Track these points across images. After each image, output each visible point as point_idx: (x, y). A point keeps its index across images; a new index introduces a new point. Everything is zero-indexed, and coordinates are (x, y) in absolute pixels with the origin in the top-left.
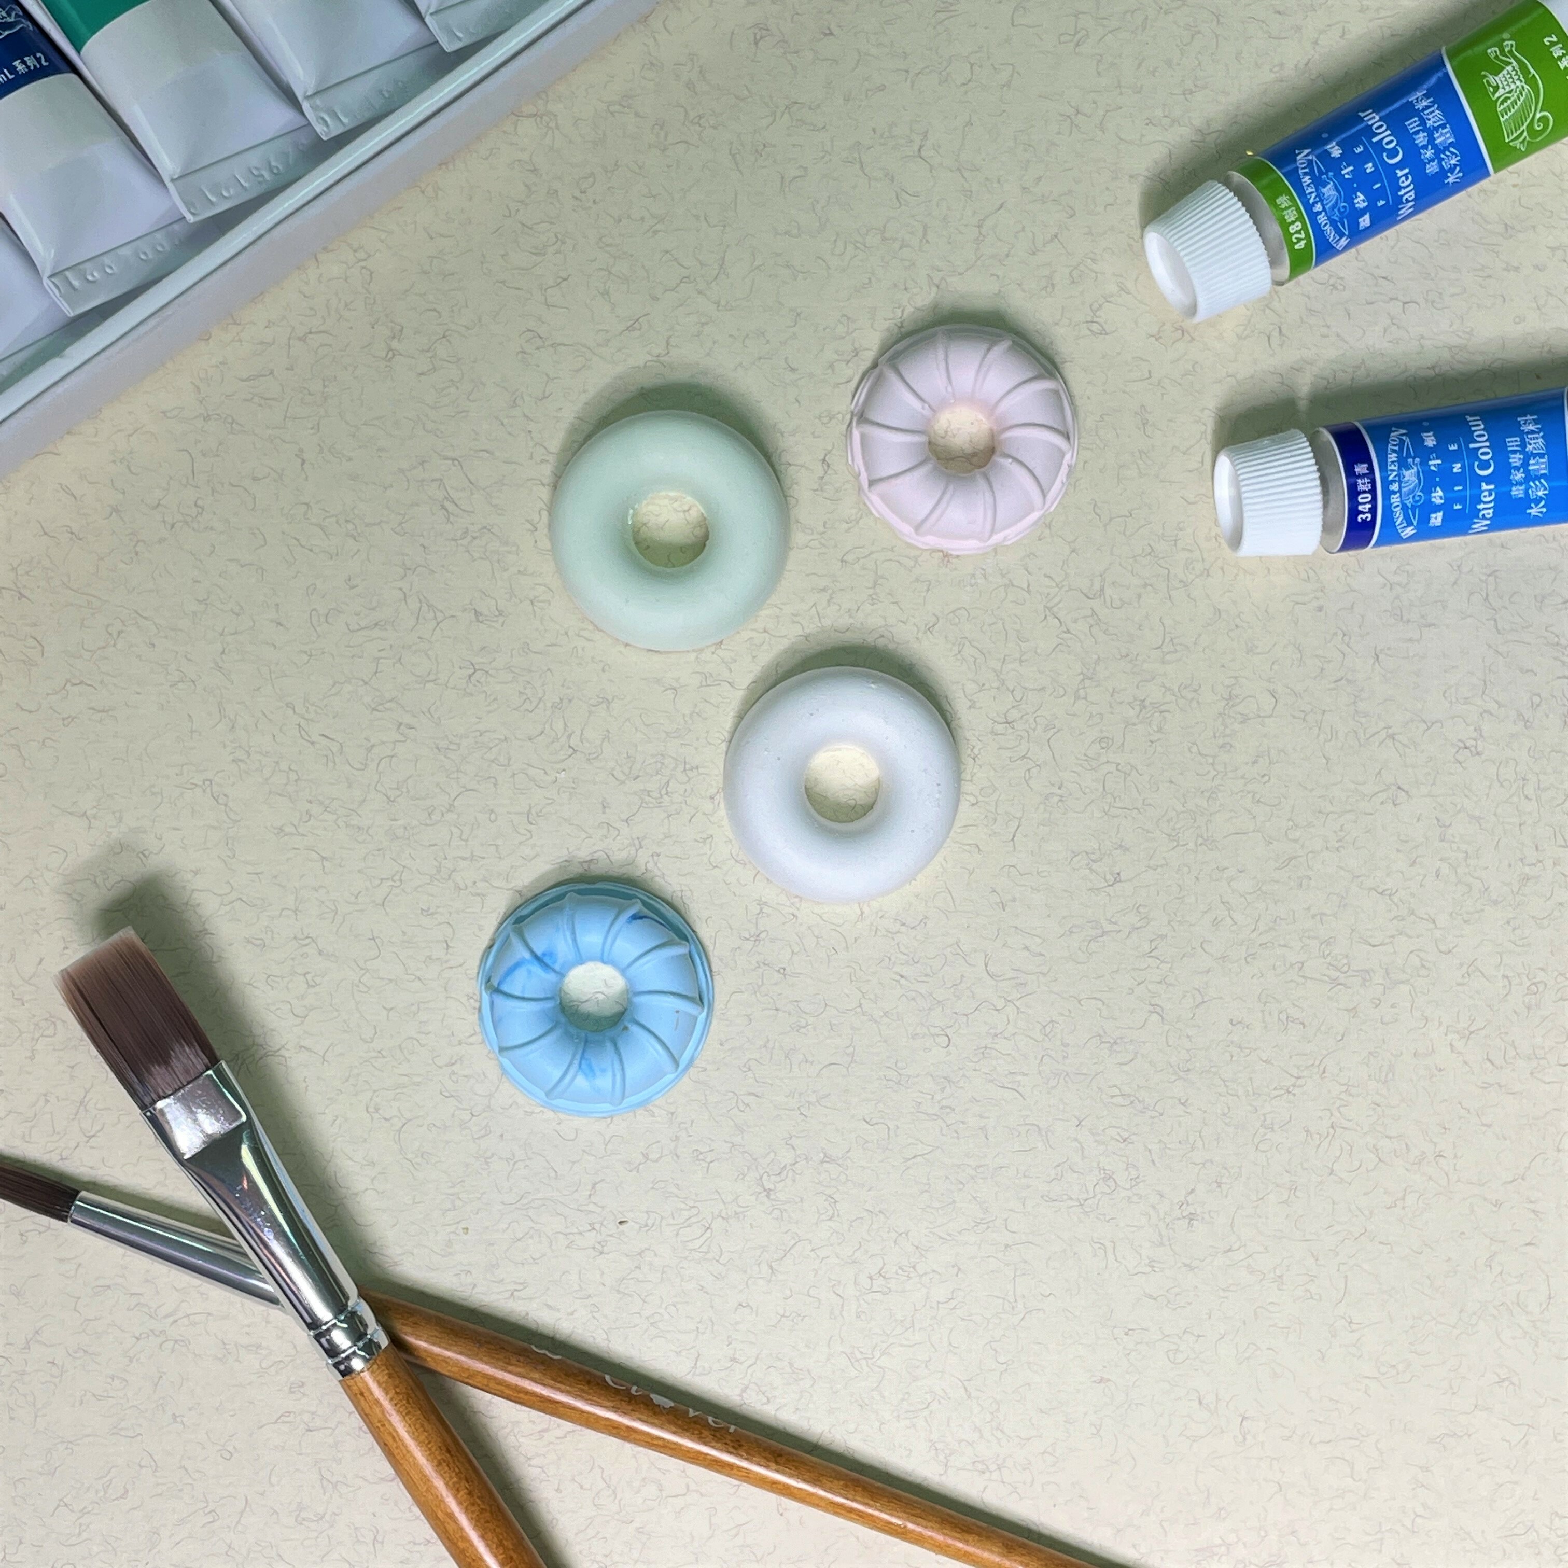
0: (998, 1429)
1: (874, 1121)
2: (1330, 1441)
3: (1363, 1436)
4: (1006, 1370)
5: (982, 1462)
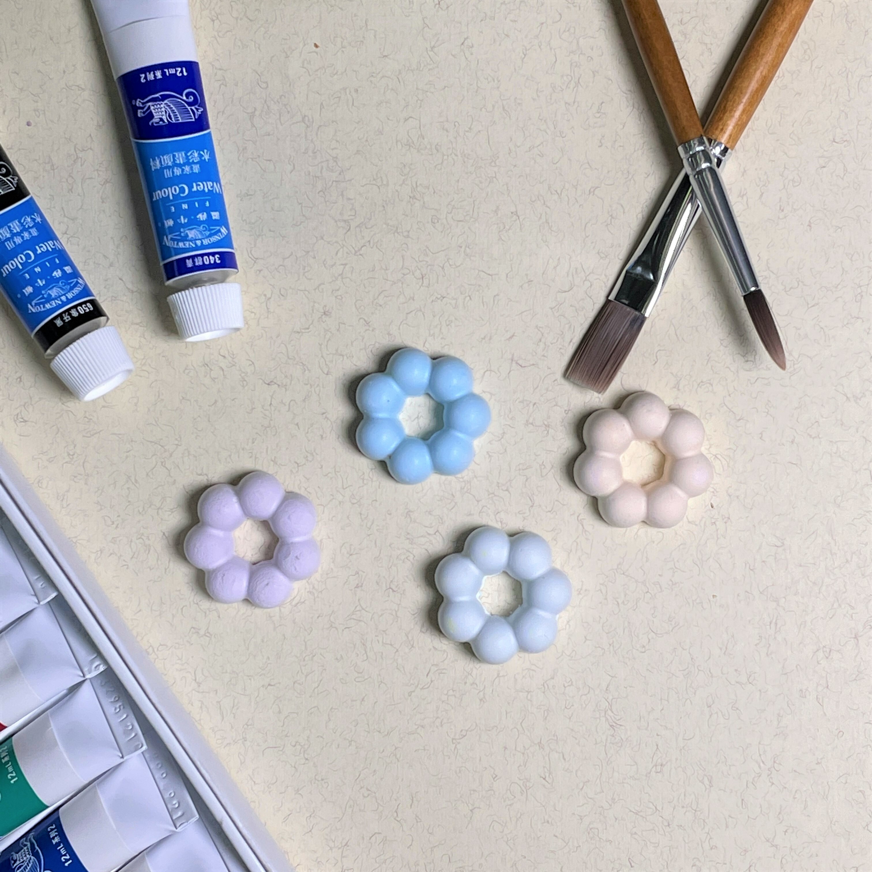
0: (836, 287)
1: (655, 358)
2: (848, 90)
3: (846, 70)
4: (802, 282)
5: (856, 296)
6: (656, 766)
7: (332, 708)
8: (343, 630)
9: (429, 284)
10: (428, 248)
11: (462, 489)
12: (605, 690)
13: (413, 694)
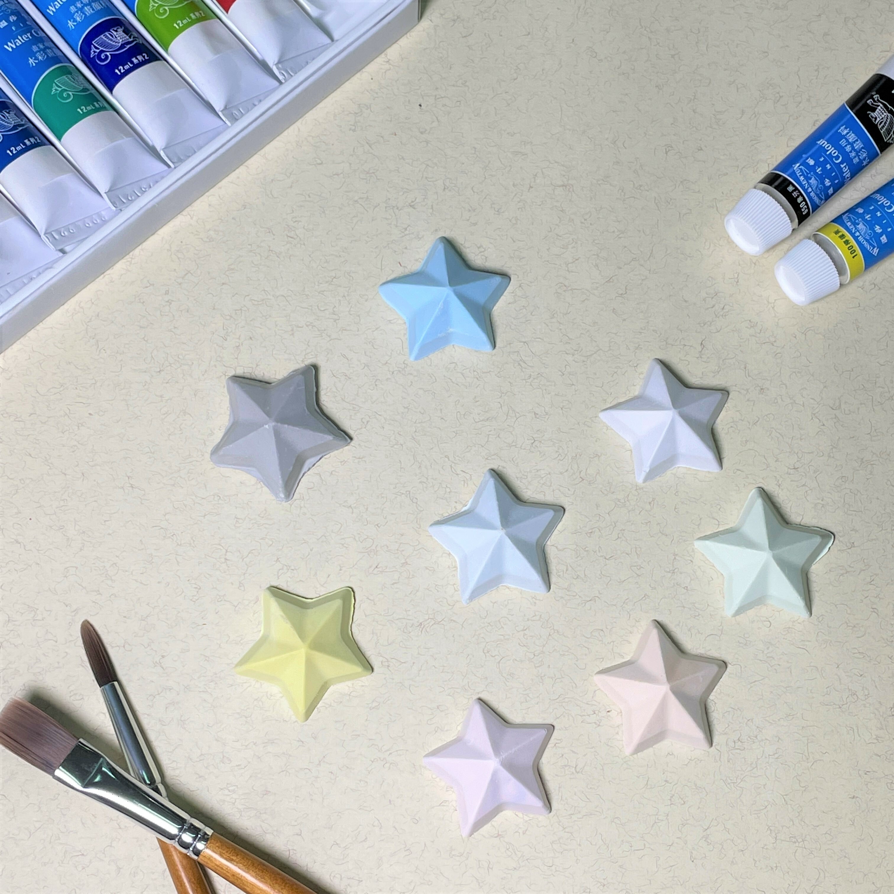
6: (388, 661)
7: (435, 393)
8: (499, 402)
9: (790, 474)
10: (821, 473)
11: (619, 500)
12: (452, 618)
13: (447, 459)
